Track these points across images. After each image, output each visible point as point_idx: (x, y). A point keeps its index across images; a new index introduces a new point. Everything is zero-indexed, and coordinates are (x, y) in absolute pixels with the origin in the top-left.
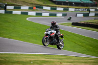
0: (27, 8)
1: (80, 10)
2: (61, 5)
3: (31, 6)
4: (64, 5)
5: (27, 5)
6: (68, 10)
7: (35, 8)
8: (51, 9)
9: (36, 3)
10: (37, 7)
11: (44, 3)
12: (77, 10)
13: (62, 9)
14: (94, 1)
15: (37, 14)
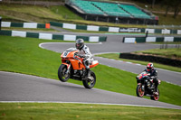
0: (34, 25)
1: (128, 30)
2: (95, 20)
3: (42, 22)
4: (100, 20)
5: (34, 21)
6: (106, 30)
7: (48, 26)
8: (77, 27)
9: (50, 17)
10: (52, 24)
11: (64, 17)
12: (124, 30)
13: (97, 28)
14: (153, 16)
15: (55, 37)
